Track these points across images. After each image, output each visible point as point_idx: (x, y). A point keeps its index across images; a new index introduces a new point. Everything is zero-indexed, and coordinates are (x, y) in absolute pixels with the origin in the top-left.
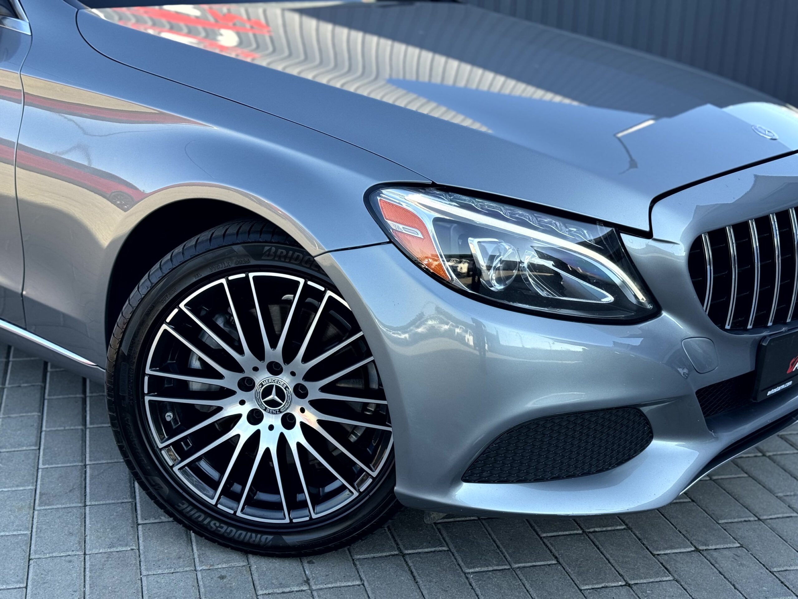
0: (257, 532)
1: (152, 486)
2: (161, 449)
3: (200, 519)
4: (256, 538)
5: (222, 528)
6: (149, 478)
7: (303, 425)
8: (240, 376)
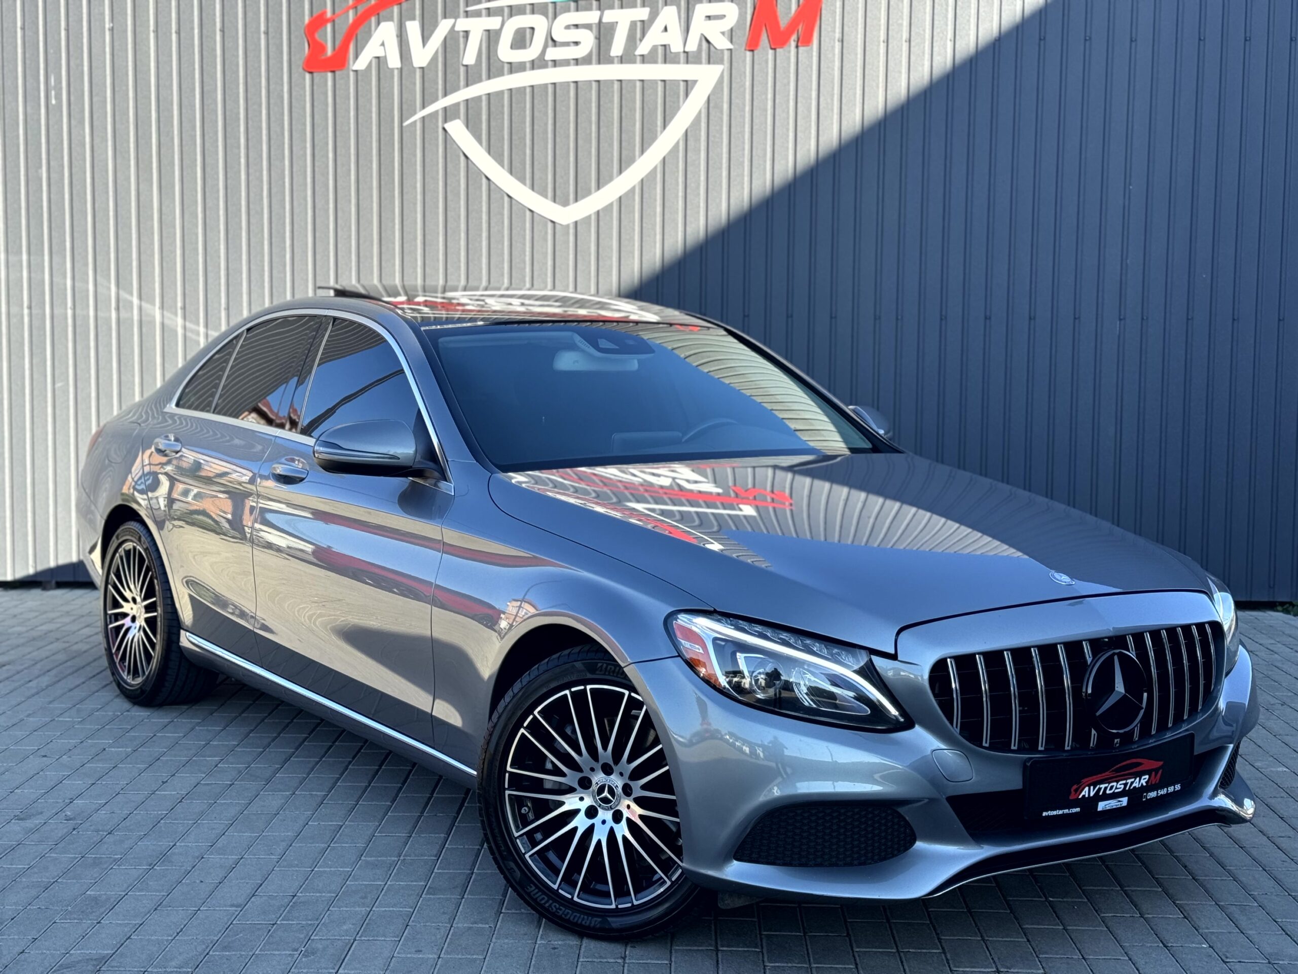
0: (588, 915)
1: (508, 870)
2: (516, 838)
3: (543, 902)
4: (587, 921)
5: (561, 910)
6: (506, 862)
7: (628, 820)
8: (580, 775)
